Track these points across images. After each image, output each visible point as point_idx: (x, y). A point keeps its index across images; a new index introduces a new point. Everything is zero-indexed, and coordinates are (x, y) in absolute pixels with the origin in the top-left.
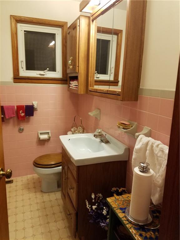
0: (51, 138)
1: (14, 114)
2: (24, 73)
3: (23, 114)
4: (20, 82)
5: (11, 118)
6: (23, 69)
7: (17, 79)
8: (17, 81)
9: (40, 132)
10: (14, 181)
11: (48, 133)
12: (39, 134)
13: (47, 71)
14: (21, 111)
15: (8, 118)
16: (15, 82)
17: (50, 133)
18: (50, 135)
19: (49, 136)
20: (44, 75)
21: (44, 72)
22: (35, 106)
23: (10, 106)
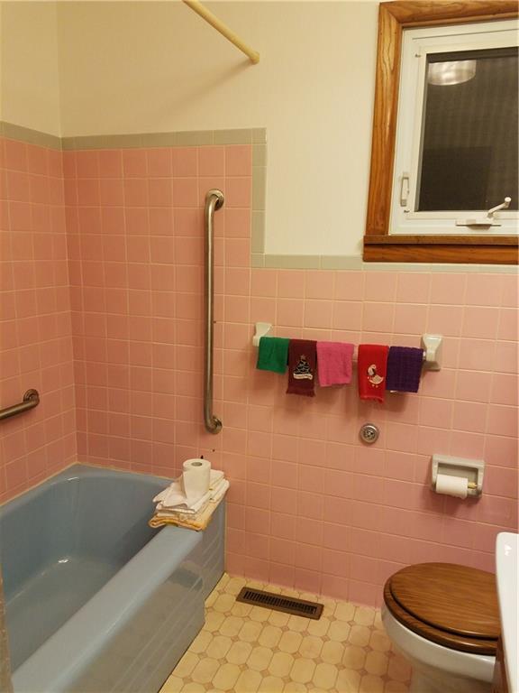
0: (484, 496)
1: (347, 376)
2: (407, 221)
3: (377, 380)
4: (386, 256)
5: (339, 386)
6: (405, 208)
7: (380, 245)
8: (374, 252)
9: (438, 458)
10: (325, 610)
11: (475, 471)
12: (435, 466)
13: (502, 209)
14: (373, 367)
15: (325, 385)
16: (366, 259)
17: (481, 474)
18: (480, 484)
19: (473, 485)
20: (487, 226)
21: (490, 215)
22: (430, 354)
23: (339, 344)
